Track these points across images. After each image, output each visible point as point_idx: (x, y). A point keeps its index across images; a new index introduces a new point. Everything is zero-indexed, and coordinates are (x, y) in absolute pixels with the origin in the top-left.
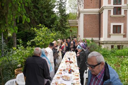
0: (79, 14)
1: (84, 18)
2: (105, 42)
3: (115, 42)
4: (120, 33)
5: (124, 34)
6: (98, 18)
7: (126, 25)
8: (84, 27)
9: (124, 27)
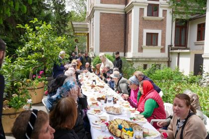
0: (93, 11)
1: (101, 19)
2: (135, 60)
3: (150, 60)
4: (157, 45)
5: (163, 47)
6: (123, 21)
7: (165, 34)
8: (100, 35)
9: (162, 36)
